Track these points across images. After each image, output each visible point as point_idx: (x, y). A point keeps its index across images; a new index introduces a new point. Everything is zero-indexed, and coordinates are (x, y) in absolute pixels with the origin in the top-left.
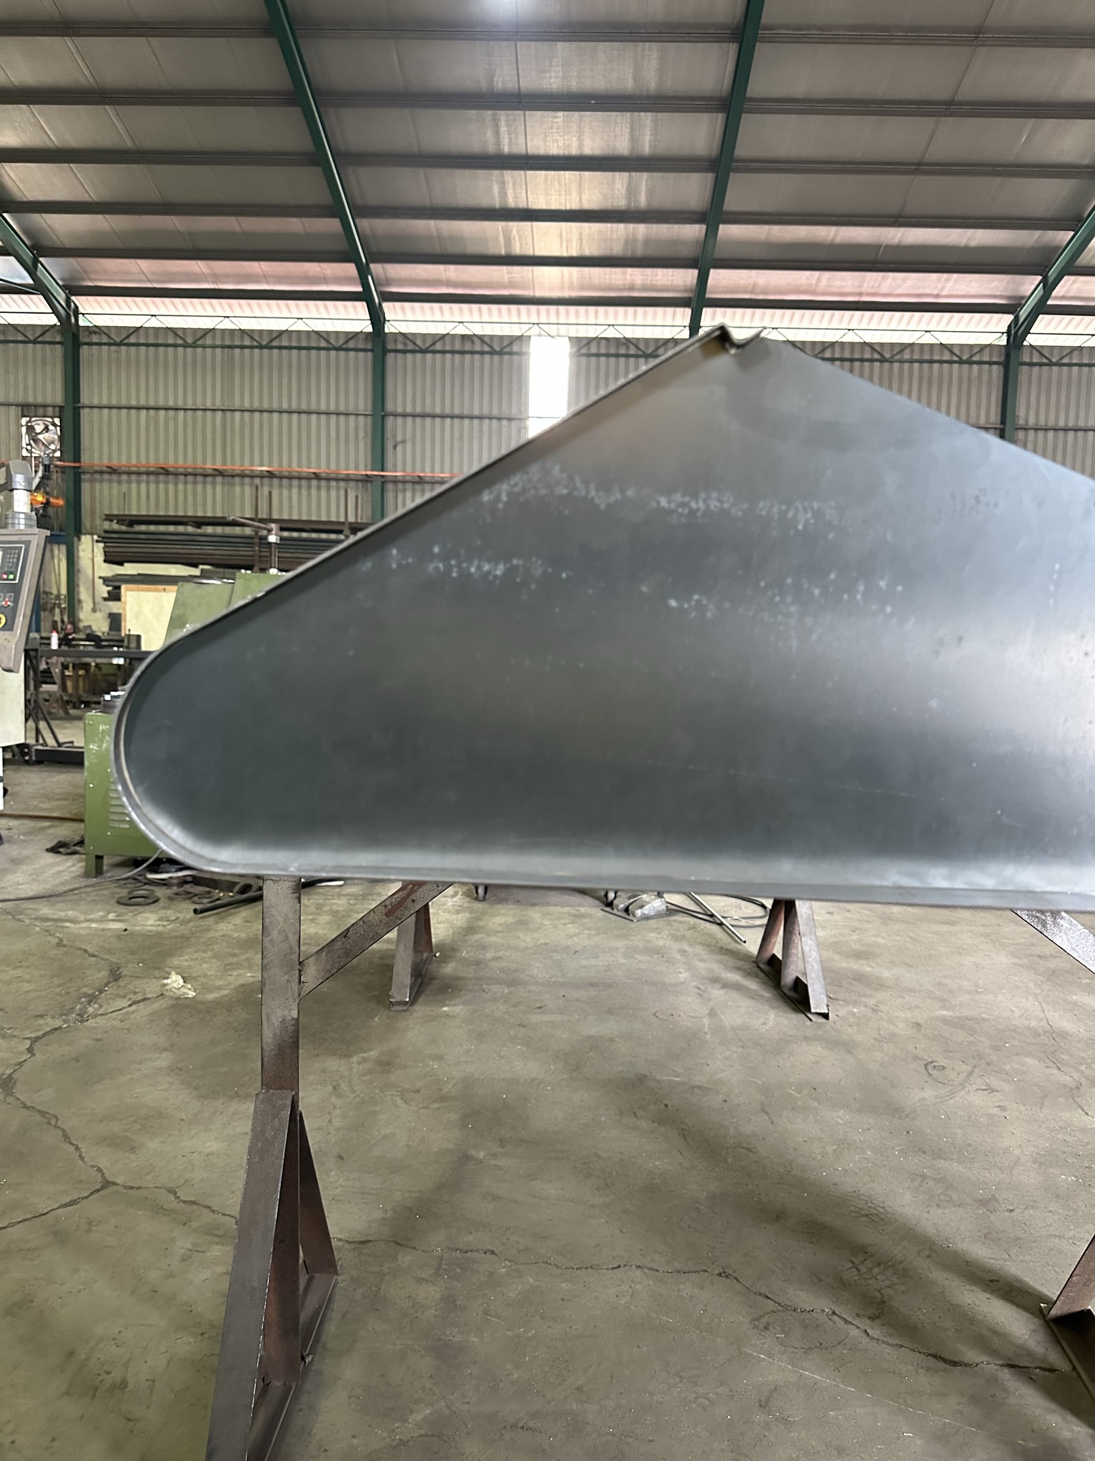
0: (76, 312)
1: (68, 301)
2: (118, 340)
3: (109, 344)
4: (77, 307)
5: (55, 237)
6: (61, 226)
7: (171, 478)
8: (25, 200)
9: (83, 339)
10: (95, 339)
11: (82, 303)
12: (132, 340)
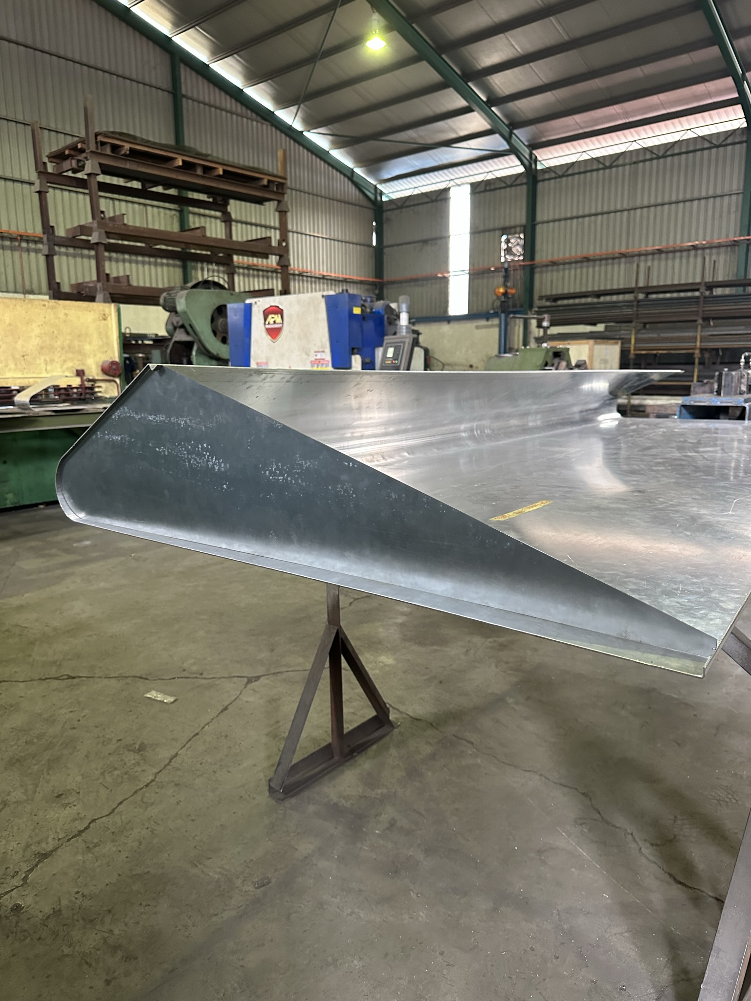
0: (536, 160)
1: (531, 154)
2: (560, 174)
3: (555, 178)
4: (536, 157)
5: (522, 115)
6: (526, 106)
7: (591, 263)
8: (504, 95)
9: (540, 178)
10: (547, 176)
11: (540, 154)
12: (570, 172)
